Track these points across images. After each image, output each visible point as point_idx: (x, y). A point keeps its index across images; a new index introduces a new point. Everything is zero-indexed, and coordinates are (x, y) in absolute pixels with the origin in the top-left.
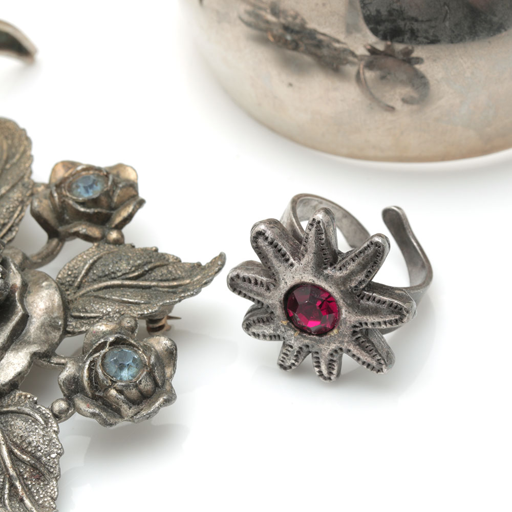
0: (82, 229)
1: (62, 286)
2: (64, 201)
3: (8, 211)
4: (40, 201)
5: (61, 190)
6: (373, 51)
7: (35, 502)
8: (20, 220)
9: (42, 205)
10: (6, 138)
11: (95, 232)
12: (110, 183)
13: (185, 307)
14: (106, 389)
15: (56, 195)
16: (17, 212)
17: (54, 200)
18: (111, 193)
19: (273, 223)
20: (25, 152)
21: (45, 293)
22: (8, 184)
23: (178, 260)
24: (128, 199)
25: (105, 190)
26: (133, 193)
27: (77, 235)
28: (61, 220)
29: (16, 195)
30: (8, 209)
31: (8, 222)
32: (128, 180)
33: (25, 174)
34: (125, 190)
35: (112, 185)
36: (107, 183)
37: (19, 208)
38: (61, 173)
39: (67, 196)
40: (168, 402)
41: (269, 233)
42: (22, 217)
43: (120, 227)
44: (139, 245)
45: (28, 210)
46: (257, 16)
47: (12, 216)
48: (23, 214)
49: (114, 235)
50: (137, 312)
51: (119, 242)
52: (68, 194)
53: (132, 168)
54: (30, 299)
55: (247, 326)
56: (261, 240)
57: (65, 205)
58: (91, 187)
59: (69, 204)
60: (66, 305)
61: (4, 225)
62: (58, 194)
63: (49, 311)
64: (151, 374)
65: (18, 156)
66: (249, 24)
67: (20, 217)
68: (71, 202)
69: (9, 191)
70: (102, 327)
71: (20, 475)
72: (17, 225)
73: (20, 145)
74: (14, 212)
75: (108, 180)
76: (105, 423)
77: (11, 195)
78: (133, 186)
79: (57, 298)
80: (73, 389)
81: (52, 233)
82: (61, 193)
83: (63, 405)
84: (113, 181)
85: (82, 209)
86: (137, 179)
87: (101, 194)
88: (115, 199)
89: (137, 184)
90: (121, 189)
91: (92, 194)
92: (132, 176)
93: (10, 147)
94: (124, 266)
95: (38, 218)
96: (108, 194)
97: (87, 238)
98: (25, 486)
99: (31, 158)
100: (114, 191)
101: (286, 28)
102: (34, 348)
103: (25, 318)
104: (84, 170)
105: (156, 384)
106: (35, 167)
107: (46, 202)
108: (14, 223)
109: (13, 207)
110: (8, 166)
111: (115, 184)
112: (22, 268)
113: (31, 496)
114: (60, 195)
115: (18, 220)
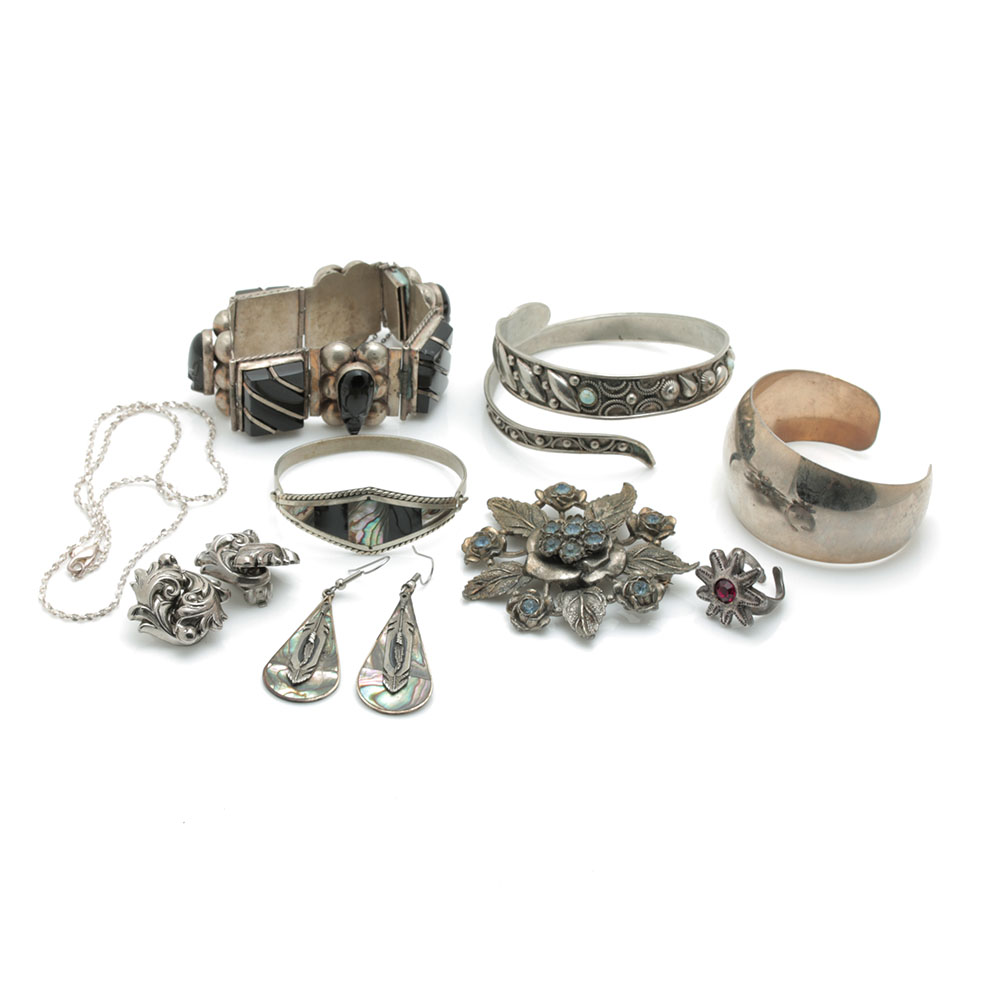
0: (645, 535)
1: (627, 554)
2: (641, 522)
3: (617, 520)
4: (632, 520)
5: (642, 518)
6: (795, 502)
7: (587, 630)
8: (621, 525)
9: (632, 522)
10: (627, 492)
11: (650, 538)
13: (676, 578)
14: (631, 595)
15: (639, 519)
16: (621, 522)
17: (638, 521)
19: (721, 552)
20: (633, 500)
21: (620, 554)
22: (621, 510)
23: (680, 560)
24: (669, 530)
25: (660, 523)
26: (672, 528)
27: (642, 537)
28: (638, 530)
29: (623, 515)
31: (615, 524)
32: (671, 523)
33: (629, 508)
34: (668, 526)
36: (662, 521)
37: (622, 520)
38: (645, 511)
40: (654, 609)
41: (717, 555)
43: (661, 539)
44: (666, 549)
45: (625, 522)
46: (752, 476)
47: (618, 523)
48: (623, 523)
49: (657, 542)
50: (655, 573)
51: (658, 545)
52: (644, 520)
53: (675, 519)
54: (613, 554)
55: (698, 592)
56: (713, 557)
57: (641, 524)
58: (655, 520)
60: (627, 562)
61: (613, 525)
63: (619, 561)
64: (651, 596)
65: (629, 501)
66: (747, 478)
68: (644, 523)
69: (620, 513)
70: (638, 572)
71: (585, 618)
72: (619, 526)
73: (632, 497)
74: (619, 521)
76: (626, 608)
78: (673, 526)
79: (624, 557)
80: (618, 591)
81: (632, 534)
83: (612, 597)
85: (648, 527)
86: (676, 524)
87: (658, 524)
88: (663, 528)
89: (675, 526)
91: (654, 522)
92: (674, 522)
94: (657, 555)
95: (629, 526)
96: (661, 525)
97: (646, 540)
98: (585, 622)
99: (634, 503)
100: (663, 524)
101: (763, 484)
102: (608, 573)
103: (608, 560)
104: (654, 513)
105: (652, 601)
106: (634, 507)
107: (634, 520)
109: (620, 519)
110: (624, 503)
111: (665, 521)
112: (615, 542)
113: (586, 627)
114: (641, 520)
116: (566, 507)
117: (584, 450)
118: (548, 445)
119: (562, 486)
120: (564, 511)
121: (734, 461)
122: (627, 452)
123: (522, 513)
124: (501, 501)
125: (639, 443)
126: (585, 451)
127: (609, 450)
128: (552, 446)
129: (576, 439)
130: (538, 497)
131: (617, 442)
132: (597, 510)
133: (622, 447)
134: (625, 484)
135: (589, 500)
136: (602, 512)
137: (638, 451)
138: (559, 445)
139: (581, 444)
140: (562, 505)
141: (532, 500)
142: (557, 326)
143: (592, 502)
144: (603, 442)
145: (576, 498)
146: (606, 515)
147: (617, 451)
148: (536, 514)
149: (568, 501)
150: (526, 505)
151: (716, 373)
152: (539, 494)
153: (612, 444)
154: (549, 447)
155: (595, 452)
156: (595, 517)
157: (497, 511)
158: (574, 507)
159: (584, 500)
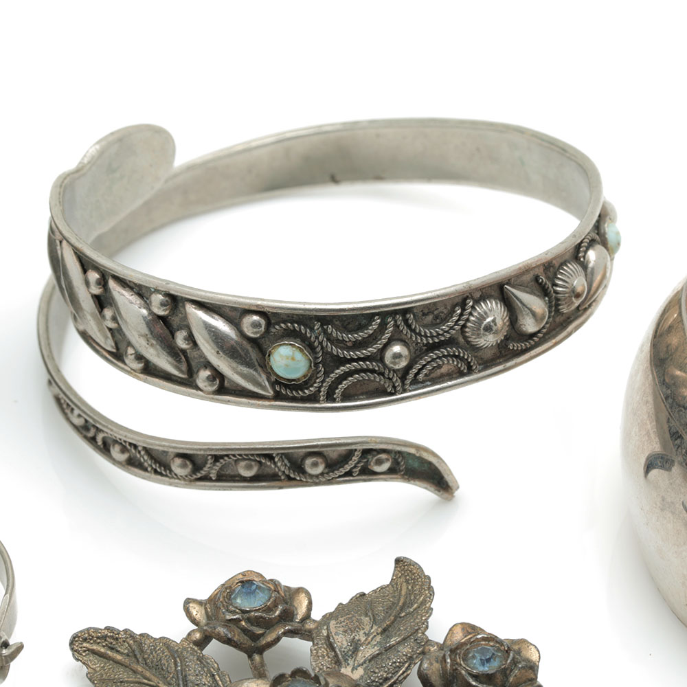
2: (456, 669)
3: (394, 665)
4: (431, 664)
5: (455, 657)
8: (405, 678)
9: (432, 668)
10: (407, 581)
12: (509, 661)
15: (449, 660)
16: (404, 669)
17: (446, 666)
18: (508, 672)
20: (424, 602)
22: (399, 636)
24: (525, 682)
25: (503, 667)
26: (532, 676)
29: (405, 650)
30: (395, 663)
31: (392, 677)
32: (528, 661)
33: (419, 629)
34: (523, 671)
35: (510, 663)
36: (507, 660)
37: (407, 665)
38: (459, 636)
39: (461, 665)
42: (408, 675)
45: (415, 669)
47: (397, 672)
48: (409, 672)
52: (462, 663)
53: (536, 647)
57: (456, 673)
58: (488, 660)
59: (461, 673)
61: (386, 679)
62: (451, 659)
65: (415, 606)
67: (405, 674)
68: (463, 672)
69: (398, 643)
72: (401, 682)
73: (421, 594)
74: (400, 667)
75: (508, 657)
77: (400, 648)
78: (533, 668)
82: (455, 661)
84: (513, 658)
85: (474, 683)
86: (539, 662)
87: (497, 671)
88: (511, 679)
89: (538, 667)
90: (520, 669)
91: (486, 669)
92: (534, 657)
93: (409, 593)
95: (424, 680)
96: (505, 672)
99: (429, 611)
100: (511, 670)
104: (483, 639)
107: (437, 666)
108: (397, 679)
109: (399, 662)
110: (403, 615)
111: (515, 662)
114: (453, 661)
115: (402, 677)
116: (263, 642)
117: (289, 478)
118: (203, 473)
119: (247, 583)
120: (261, 651)
121: (654, 473)
122: (392, 471)
123: (158, 668)
124: (105, 638)
125: (418, 447)
126: (290, 481)
127: (349, 474)
128: (213, 476)
129: (270, 457)
130: (194, 621)
131: (366, 452)
132: (341, 641)
133: (379, 462)
134: (398, 561)
135: (317, 615)
136: (356, 647)
137: (416, 465)
138: (229, 472)
139: (281, 466)
140: (255, 638)
141: (178, 629)
142: (190, 168)
143: (328, 618)
144: (333, 454)
145: (288, 616)
146: (366, 652)
147: (367, 473)
148: (193, 666)
149: (268, 625)
150: (166, 642)
151: (584, 266)
152: (196, 611)
153: (355, 458)
154: (206, 478)
155: (316, 481)
156: (338, 662)
157: (97, 664)
158: (284, 639)
159: (307, 616)
